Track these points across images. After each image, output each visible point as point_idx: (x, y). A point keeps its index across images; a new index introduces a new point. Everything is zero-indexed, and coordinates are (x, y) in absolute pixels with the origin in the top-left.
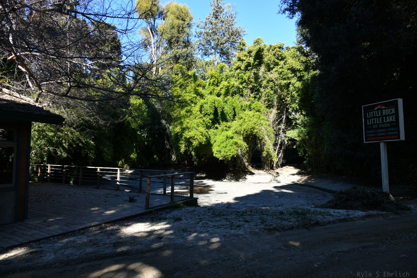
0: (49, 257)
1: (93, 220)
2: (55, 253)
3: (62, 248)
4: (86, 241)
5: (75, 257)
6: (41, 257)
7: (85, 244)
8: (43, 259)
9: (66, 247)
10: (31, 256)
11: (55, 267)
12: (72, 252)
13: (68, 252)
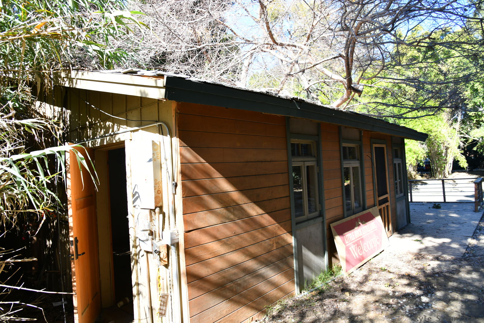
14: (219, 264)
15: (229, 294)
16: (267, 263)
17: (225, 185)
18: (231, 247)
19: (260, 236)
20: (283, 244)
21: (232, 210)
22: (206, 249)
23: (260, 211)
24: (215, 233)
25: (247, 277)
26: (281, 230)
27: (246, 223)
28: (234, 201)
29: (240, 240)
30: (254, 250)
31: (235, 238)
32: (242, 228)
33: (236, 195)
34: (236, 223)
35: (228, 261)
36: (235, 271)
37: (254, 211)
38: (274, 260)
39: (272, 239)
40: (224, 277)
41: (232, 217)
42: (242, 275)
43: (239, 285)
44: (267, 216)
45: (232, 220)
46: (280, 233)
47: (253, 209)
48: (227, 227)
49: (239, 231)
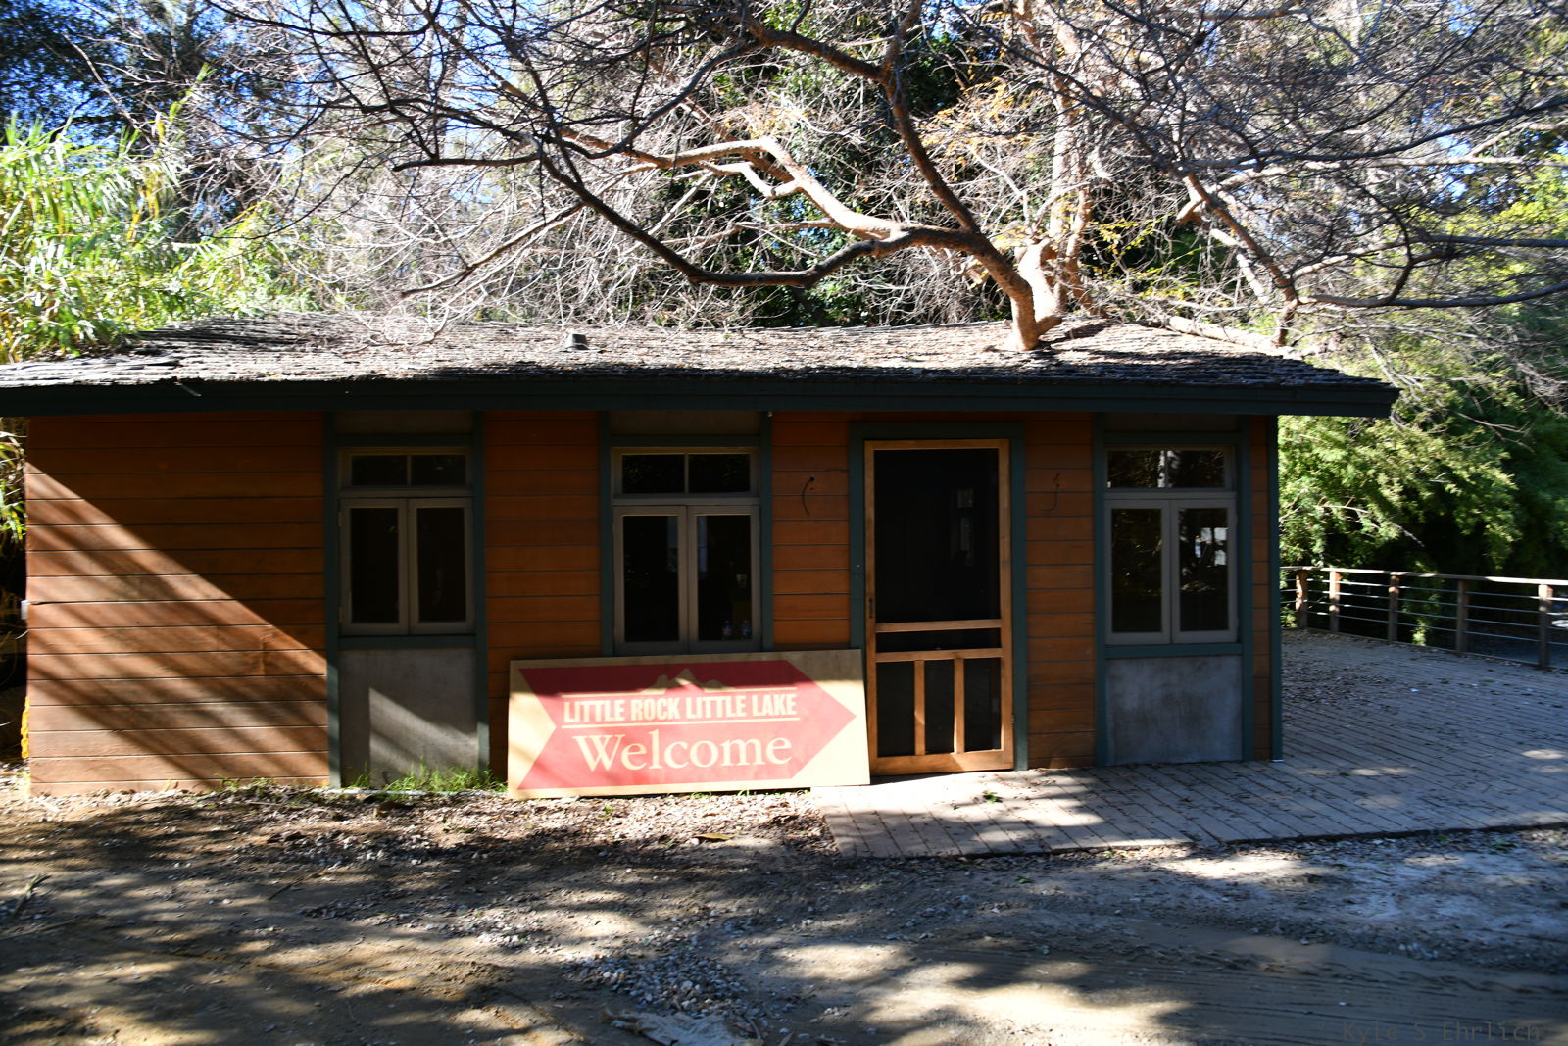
0: (1379, 911)
1: (1543, 799)
2: (1401, 899)
3: (1423, 887)
4: (1522, 881)
5: (1486, 938)
6: (1350, 902)
7: (1523, 895)
8: (1356, 913)
9: (1438, 885)
10: (1313, 889)
11: (1409, 954)
12: (1468, 911)
13: (1452, 908)
14: (95, 668)
15: (117, 723)
16: (234, 697)
17: (119, 537)
18: (128, 645)
19: (212, 641)
20: (291, 670)
21: (137, 582)
22: (68, 637)
23: (217, 593)
24: (88, 614)
25: (168, 708)
26: (284, 641)
27: (172, 610)
28: (142, 568)
29: (152, 637)
30: (188, 661)
31: (137, 632)
32: (154, 616)
33: (146, 557)
34: (141, 606)
35: (117, 667)
36: (134, 687)
37: (196, 590)
38: (254, 695)
39: (253, 653)
40: (106, 691)
41: (135, 594)
42: (153, 700)
43: (147, 716)
44: (237, 606)
45: (132, 599)
46: (277, 644)
47: (189, 583)
48: (118, 609)
49: (146, 619)
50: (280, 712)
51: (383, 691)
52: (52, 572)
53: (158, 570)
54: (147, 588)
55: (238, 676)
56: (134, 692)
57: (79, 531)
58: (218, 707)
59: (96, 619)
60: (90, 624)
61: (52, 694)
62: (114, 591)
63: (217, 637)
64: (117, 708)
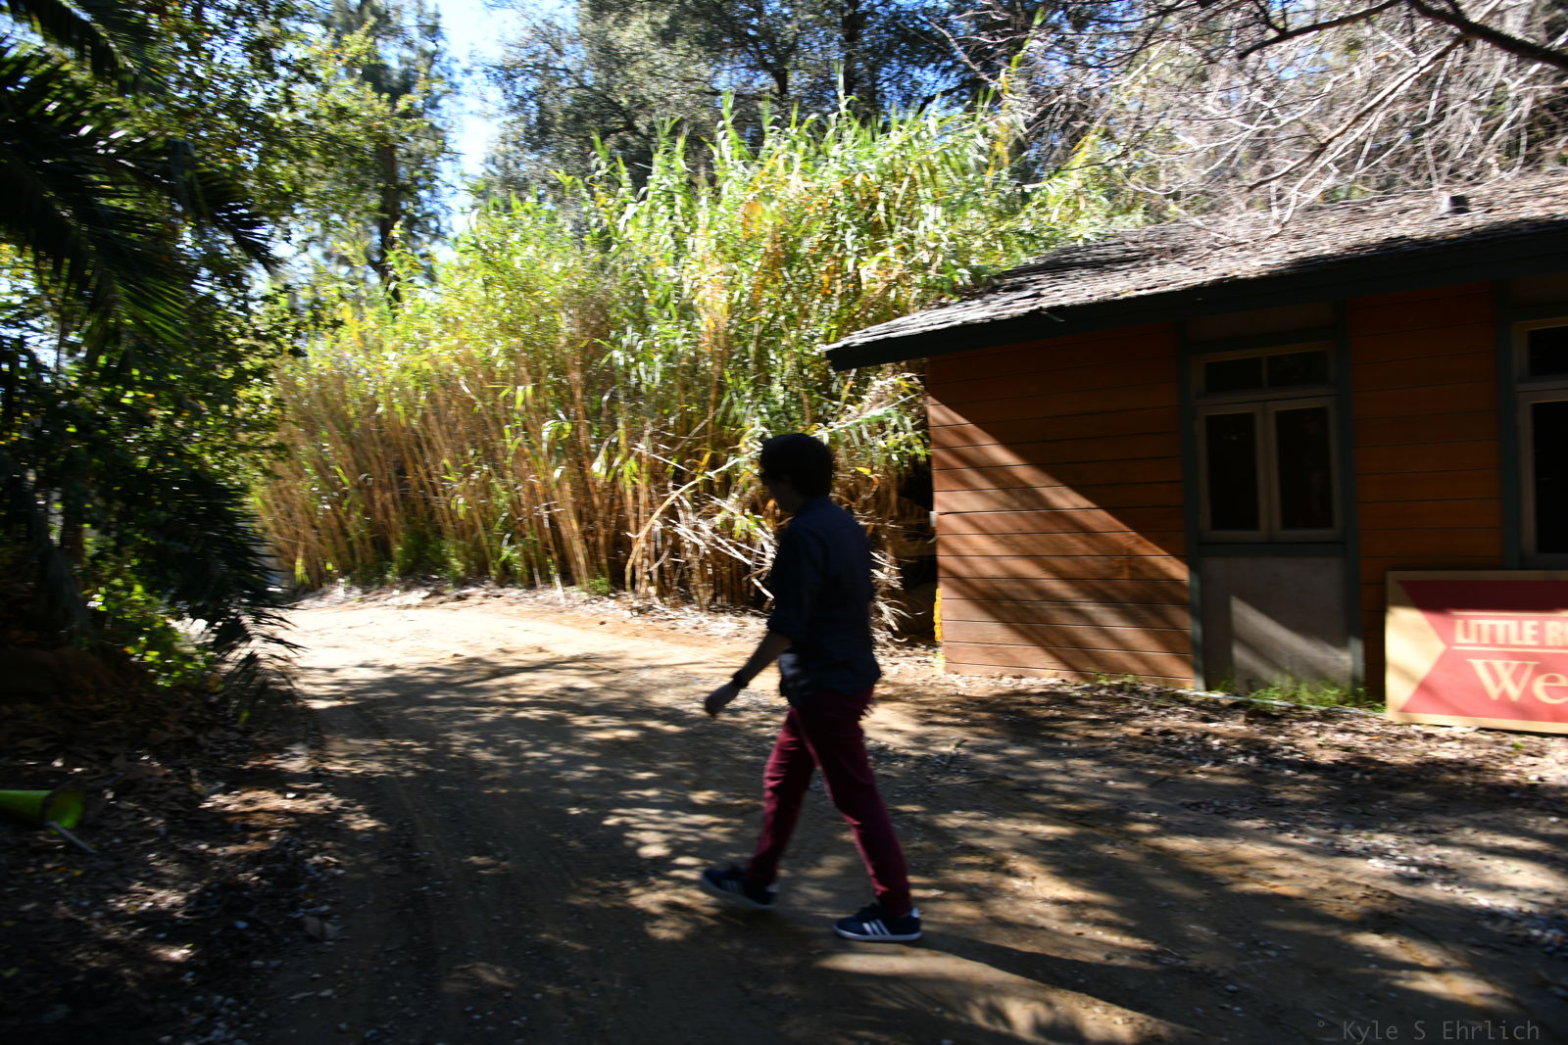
14: (988, 569)
15: (1007, 616)
16: (1104, 599)
17: (1001, 455)
18: (1013, 550)
19: (1081, 546)
20: (1153, 575)
21: (1017, 494)
22: (966, 542)
23: (1084, 503)
24: (981, 523)
25: (1046, 606)
26: (1146, 547)
27: (1046, 518)
28: (1021, 481)
29: (1032, 543)
30: (1062, 564)
31: (1019, 538)
32: (1033, 525)
33: (1024, 472)
34: (1022, 515)
35: (1004, 569)
36: (1019, 586)
37: (1065, 500)
38: (1121, 597)
39: (1118, 559)
40: (998, 589)
41: (1016, 504)
42: (1034, 598)
43: (1030, 612)
44: (1102, 514)
45: (1014, 509)
46: (1141, 550)
47: (1060, 494)
48: (1004, 519)
49: (1027, 528)
50: (1145, 614)
51: (1246, 598)
52: (952, 487)
53: (1033, 483)
54: (1026, 499)
55: (1105, 579)
56: (1019, 590)
57: (969, 451)
58: (1090, 607)
59: (987, 527)
60: (983, 531)
61: (957, 590)
62: (1000, 503)
63: (1085, 542)
64: (1007, 604)
